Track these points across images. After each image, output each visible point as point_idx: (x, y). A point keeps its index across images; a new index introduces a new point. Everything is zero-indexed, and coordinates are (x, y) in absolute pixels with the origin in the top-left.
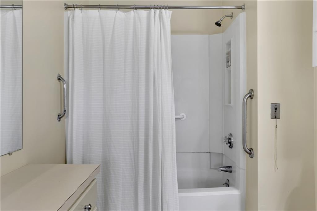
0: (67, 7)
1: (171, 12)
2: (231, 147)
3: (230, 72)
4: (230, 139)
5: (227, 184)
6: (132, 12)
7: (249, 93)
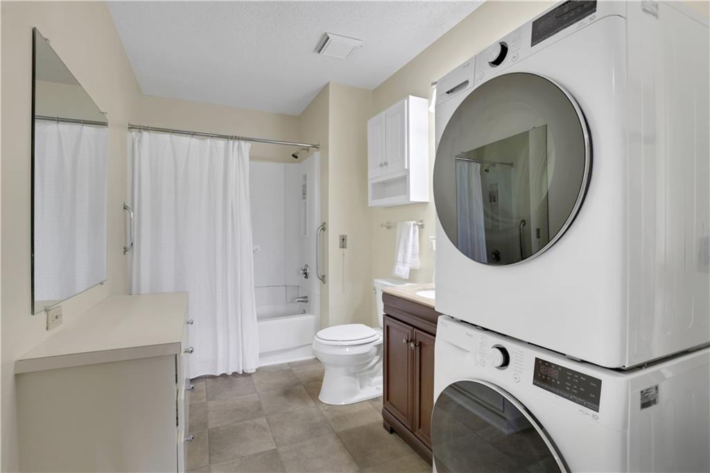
0: (131, 127)
1: (250, 145)
2: (306, 277)
3: (305, 203)
4: (306, 270)
5: (304, 312)
6: (209, 141)
7: (323, 226)
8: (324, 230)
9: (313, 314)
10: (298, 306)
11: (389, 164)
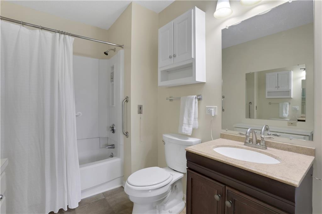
2: (113, 132)
4: (113, 127)
5: (112, 156)
7: (126, 99)
8: (127, 102)
9: (119, 157)
10: (108, 151)
11: (177, 56)
